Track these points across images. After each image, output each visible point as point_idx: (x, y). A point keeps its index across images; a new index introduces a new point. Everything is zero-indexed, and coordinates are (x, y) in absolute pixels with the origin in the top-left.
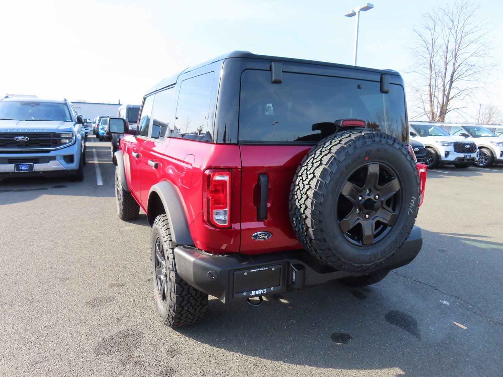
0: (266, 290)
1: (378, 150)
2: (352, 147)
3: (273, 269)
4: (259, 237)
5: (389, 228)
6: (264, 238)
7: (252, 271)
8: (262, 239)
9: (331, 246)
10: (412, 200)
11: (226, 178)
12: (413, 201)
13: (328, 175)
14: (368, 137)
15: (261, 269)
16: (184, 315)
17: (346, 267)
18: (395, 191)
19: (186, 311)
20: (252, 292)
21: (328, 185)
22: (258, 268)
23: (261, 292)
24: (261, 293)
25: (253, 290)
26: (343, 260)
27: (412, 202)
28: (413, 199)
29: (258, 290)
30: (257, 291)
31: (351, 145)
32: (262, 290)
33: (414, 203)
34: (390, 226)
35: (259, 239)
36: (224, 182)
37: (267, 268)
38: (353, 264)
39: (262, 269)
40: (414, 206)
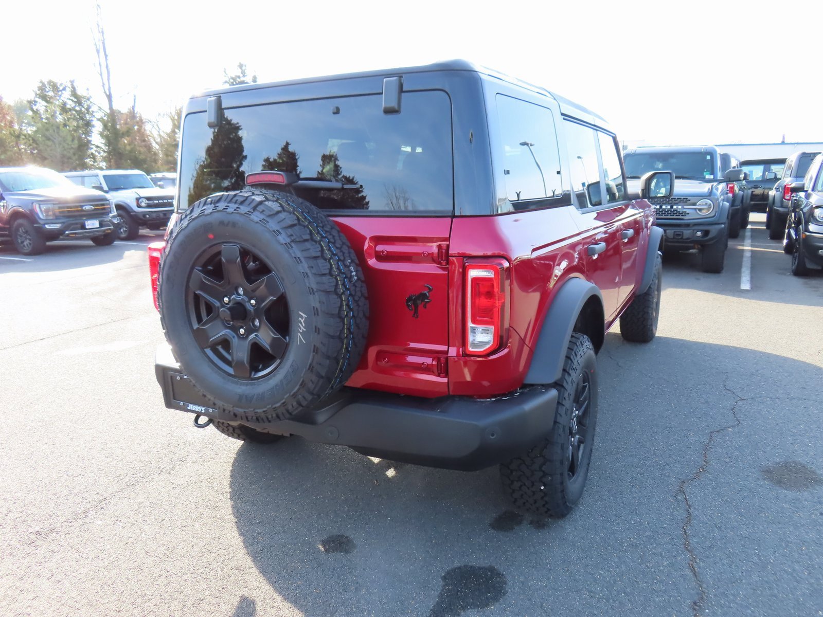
10: (300, 319)
12: (302, 321)
14: (210, 202)
28: (302, 317)
33: (304, 324)
34: (278, 358)
40: (305, 330)
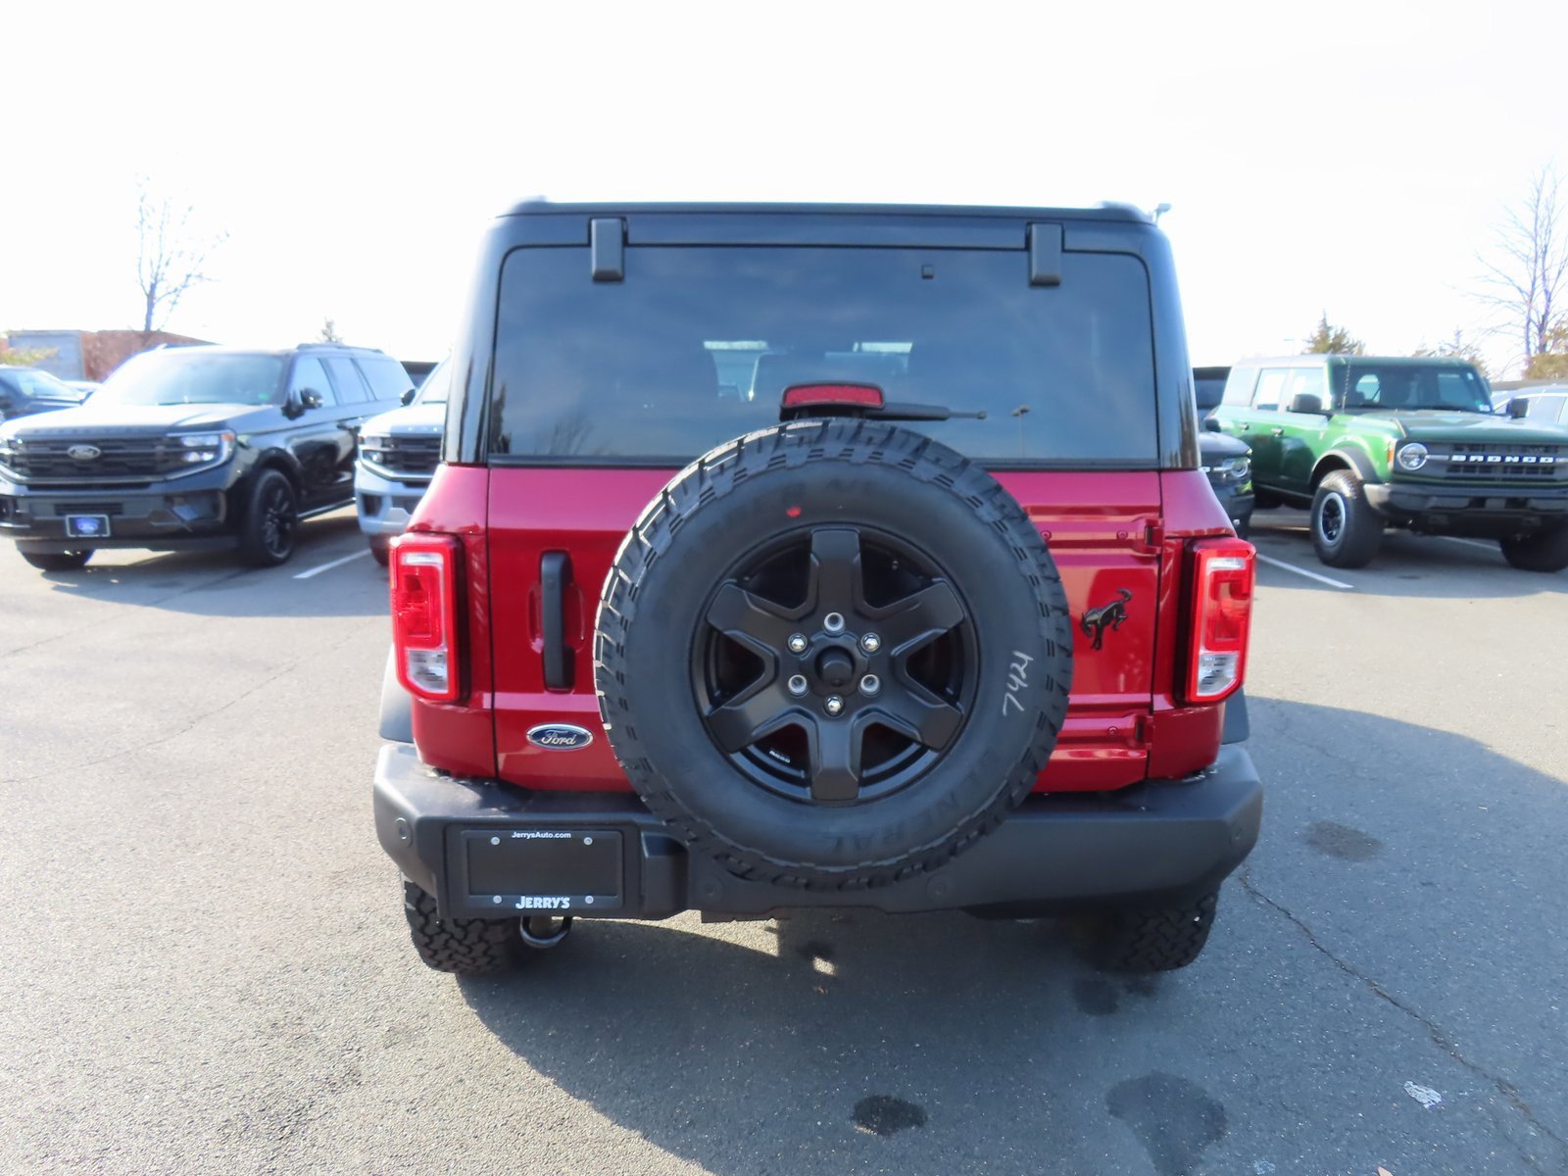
0: (568, 899)
1: (836, 484)
2: (730, 474)
3: (588, 841)
4: (547, 738)
5: (930, 756)
6: (564, 744)
7: (517, 835)
8: (558, 745)
9: (670, 787)
10: (1015, 665)
11: (437, 560)
12: (1021, 669)
13: (642, 561)
14: (797, 441)
15: (547, 835)
16: (436, 938)
17: (743, 864)
18: (945, 628)
19: (438, 930)
20: (523, 898)
21: (638, 591)
22: (538, 830)
23: (552, 904)
24: (550, 907)
25: (527, 894)
26: (722, 837)
27: (1017, 673)
28: (1021, 662)
29: (542, 894)
30: (539, 899)
31: (726, 466)
32: (554, 899)
33: (1024, 675)
34: (934, 749)
35: (550, 744)
36: (429, 571)
37: (568, 835)
38: (766, 858)
39: (550, 836)
40: (1025, 685)
